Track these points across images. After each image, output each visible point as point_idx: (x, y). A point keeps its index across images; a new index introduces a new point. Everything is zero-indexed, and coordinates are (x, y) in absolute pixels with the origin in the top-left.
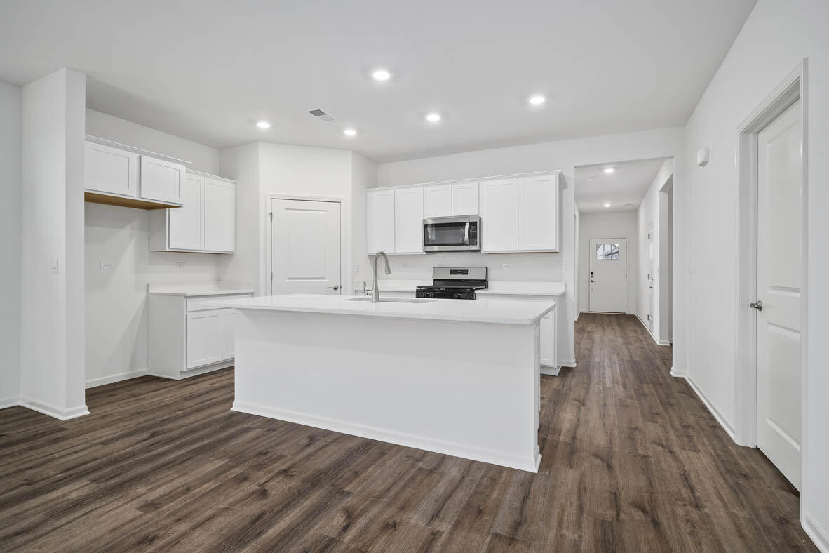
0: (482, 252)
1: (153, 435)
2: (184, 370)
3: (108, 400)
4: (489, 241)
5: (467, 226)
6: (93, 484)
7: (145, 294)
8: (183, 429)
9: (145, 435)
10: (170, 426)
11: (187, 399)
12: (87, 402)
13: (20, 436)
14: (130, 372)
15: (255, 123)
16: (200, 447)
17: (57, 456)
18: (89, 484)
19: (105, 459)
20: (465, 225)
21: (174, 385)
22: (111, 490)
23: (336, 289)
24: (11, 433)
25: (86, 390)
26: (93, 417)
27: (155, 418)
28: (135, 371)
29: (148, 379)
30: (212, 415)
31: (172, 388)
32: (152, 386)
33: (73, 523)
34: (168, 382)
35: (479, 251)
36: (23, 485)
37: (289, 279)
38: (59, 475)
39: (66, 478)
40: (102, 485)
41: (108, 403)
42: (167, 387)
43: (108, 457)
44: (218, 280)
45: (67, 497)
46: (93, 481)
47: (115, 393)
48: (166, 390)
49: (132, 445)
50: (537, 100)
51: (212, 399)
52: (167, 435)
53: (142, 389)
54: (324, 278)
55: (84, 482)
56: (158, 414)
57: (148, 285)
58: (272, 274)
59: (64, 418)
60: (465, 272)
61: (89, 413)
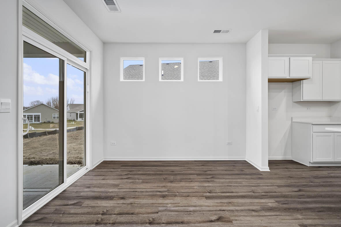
1: (300, 191)
2: (312, 162)
3: (276, 167)
6: (277, 203)
7: (290, 122)
8: (316, 193)
9: (296, 189)
10: (308, 189)
11: (316, 177)
12: (269, 166)
13: (248, 172)
14: (284, 157)
16: (328, 207)
17: (261, 185)
18: (274, 202)
19: (280, 194)
21: (305, 168)
22: (285, 210)
24: (245, 170)
25: (269, 160)
26: (271, 173)
27: (299, 182)
28: (286, 157)
29: (292, 162)
30: (333, 191)
31: (306, 170)
32: (295, 166)
33: (271, 217)
34: (302, 166)
36: (251, 192)
38: (263, 193)
39: (266, 195)
40: (281, 206)
41: (277, 169)
42: (302, 168)
43: (281, 193)
45: (267, 204)
46: (277, 202)
47: (278, 165)
48: (302, 170)
49: (291, 192)
51: (331, 182)
52: (308, 193)
53: (290, 166)
55: (272, 200)
56: (301, 180)
57: (292, 118)
59: (261, 170)
61: (269, 171)
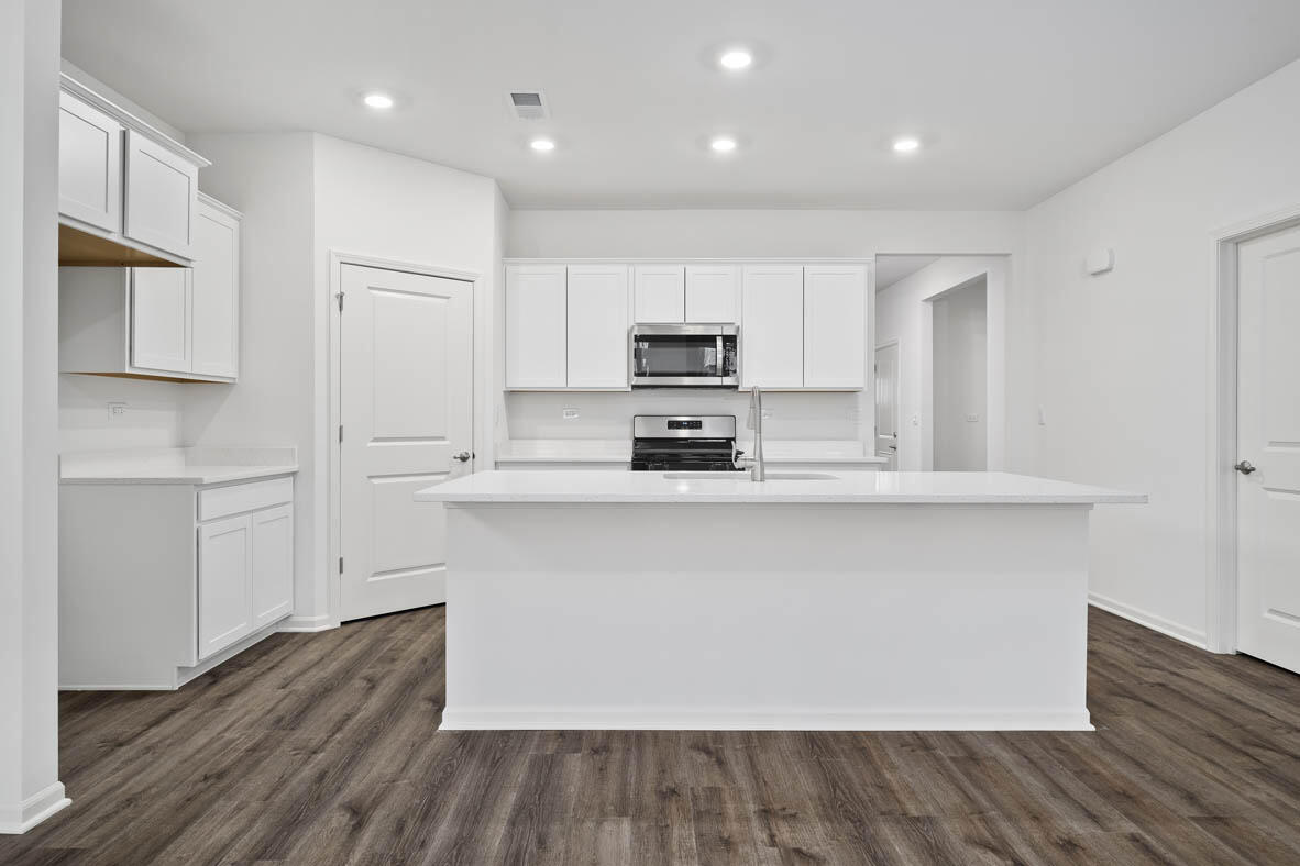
0: (740, 389)
2: (193, 664)
4: (754, 371)
5: (720, 342)
15: (361, 95)
20: (716, 341)
21: (184, 703)
23: (464, 459)
26: (101, 810)
34: (152, 700)
35: (736, 387)
37: (376, 440)
44: (183, 445)
50: (906, 146)
54: (443, 438)
58: (341, 428)
59: (22, 828)
60: (696, 425)
